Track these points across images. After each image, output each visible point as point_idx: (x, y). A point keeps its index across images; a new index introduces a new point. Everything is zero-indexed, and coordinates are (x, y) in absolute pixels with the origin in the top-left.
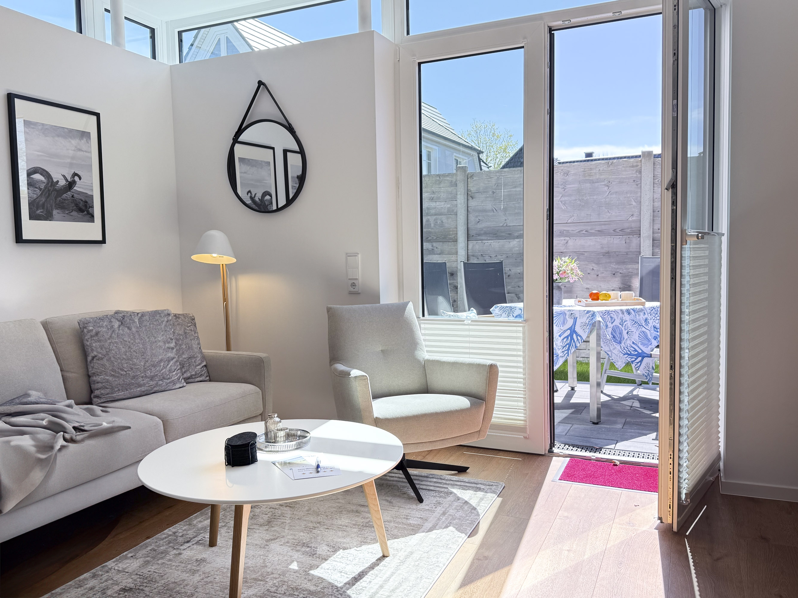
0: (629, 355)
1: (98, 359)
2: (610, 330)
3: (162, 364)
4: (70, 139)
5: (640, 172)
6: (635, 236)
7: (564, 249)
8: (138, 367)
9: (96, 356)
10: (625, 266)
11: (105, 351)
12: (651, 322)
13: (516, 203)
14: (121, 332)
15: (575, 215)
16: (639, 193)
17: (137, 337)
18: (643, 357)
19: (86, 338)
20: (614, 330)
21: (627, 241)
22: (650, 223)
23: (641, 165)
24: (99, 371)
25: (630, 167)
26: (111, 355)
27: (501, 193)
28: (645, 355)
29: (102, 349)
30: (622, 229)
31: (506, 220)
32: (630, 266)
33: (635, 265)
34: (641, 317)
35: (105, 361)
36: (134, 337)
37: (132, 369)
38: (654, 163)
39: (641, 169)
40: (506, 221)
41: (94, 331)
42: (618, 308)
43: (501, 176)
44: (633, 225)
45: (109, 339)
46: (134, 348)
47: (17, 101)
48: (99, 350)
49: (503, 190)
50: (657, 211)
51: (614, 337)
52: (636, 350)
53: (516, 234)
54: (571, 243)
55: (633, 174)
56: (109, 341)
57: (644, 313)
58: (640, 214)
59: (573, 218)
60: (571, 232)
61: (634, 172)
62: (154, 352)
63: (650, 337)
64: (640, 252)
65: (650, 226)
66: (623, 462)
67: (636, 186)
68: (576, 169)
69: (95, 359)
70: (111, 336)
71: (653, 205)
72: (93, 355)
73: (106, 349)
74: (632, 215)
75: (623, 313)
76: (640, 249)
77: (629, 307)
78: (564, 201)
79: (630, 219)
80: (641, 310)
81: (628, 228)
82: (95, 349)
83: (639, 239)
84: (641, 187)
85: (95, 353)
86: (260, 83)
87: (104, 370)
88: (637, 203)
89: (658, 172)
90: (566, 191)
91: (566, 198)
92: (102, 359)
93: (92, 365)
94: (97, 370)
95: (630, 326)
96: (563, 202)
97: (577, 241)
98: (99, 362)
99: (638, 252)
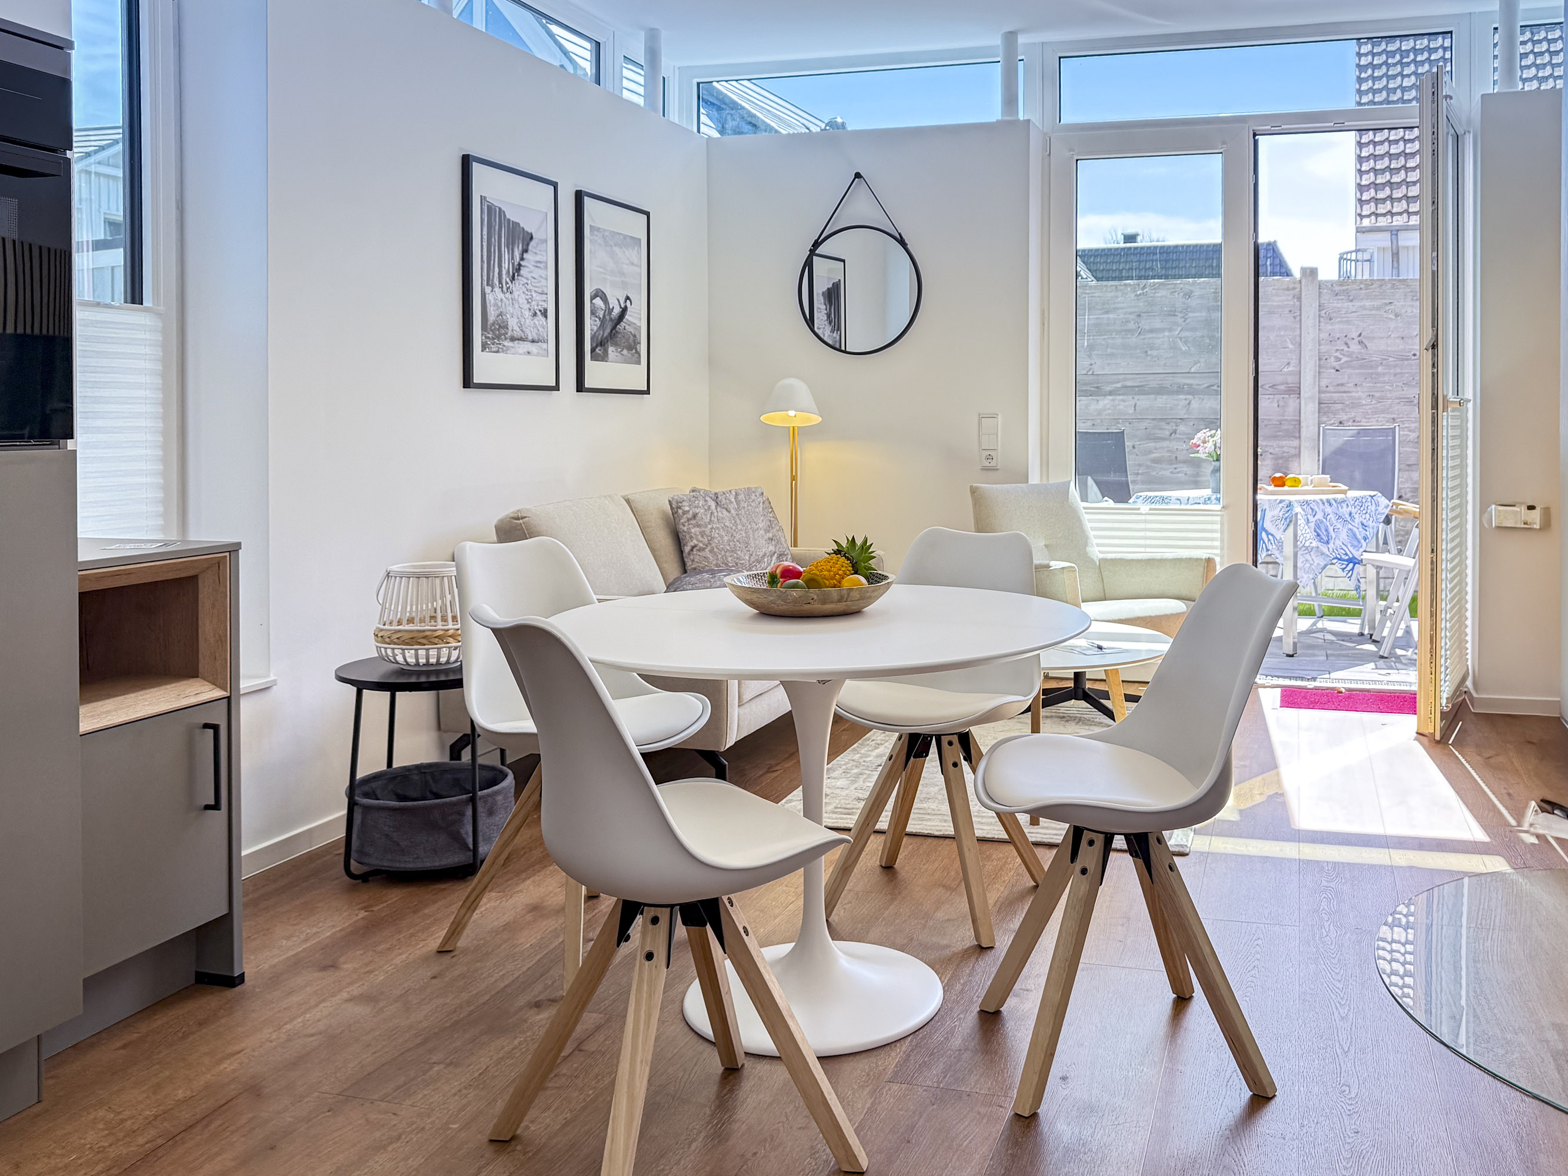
0: (1339, 560)
1: (699, 550)
2: (1312, 525)
3: (766, 560)
4: (625, 250)
5: (1299, 299)
6: (1292, 396)
7: (1185, 414)
8: (743, 562)
9: (695, 546)
10: (1277, 442)
11: (706, 540)
12: (1357, 516)
13: (1108, 338)
14: (720, 514)
15: (1202, 360)
16: (1298, 330)
17: (738, 521)
18: (1355, 564)
19: (682, 521)
20: (1318, 525)
21: (1281, 404)
22: (1315, 376)
23: (1301, 288)
24: (701, 565)
25: (1284, 289)
26: (713, 545)
27: (1085, 321)
28: (1357, 561)
29: (702, 536)
30: (1273, 385)
31: (1091, 365)
32: (1284, 443)
33: (1292, 440)
34: (1344, 510)
35: (707, 553)
36: (735, 522)
37: (737, 564)
38: (1319, 286)
39: (1301, 294)
40: (1092, 367)
41: (691, 512)
42: (1317, 497)
43: (1086, 293)
44: (1290, 379)
45: (709, 523)
46: (738, 537)
47: (587, 200)
48: (699, 537)
49: (1087, 317)
50: (1324, 358)
51: (1318, 535)
52: (1346, 554)
53: (1108, 388)
54: (1195, 404)
55: (1287, 300)
56: (710, 526)
57: (1347, 505)
58: (1300, 362)
59: (1198, 365)
60: (1196, 387)
61: (1290, 298)
62: (757, 542)
63: (1359, 537)
64: (1300, 421)
65: (1314, 382)
66: (1349, 690)
67: (1292, 318)
68: (1203, 288)
69: (694, 550)
70: (710, 520)
71: (1319, 350)
72: (692, 544)
73: (707, 536)
74: (1289, 364)
75: (1324, 504)
76: (1300, 417)
77: (1330, 497)
78: (1184, 338)
79: (1285, 370)
80: (1344, 501)
81: (1282, 384)
82: (694, 536)
83: (1298, 401)
84: (1300, 321)
85: (695, 541)
86: (858, 175)
87: (706, 564)
88: (1294, 345)
89: (1325, 300)
90: (1187, 321)
91: (1188, 334)
92: (704, 549)
93: (692, 557)
94: (699, 564)
95: (1335, 522)
96: (1183, 340)
97: (1204, 401)
98: (700, 554)
99: (1296, 420)
